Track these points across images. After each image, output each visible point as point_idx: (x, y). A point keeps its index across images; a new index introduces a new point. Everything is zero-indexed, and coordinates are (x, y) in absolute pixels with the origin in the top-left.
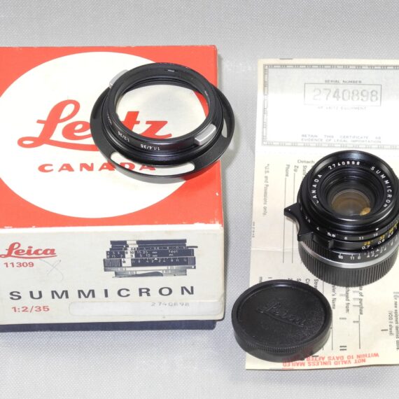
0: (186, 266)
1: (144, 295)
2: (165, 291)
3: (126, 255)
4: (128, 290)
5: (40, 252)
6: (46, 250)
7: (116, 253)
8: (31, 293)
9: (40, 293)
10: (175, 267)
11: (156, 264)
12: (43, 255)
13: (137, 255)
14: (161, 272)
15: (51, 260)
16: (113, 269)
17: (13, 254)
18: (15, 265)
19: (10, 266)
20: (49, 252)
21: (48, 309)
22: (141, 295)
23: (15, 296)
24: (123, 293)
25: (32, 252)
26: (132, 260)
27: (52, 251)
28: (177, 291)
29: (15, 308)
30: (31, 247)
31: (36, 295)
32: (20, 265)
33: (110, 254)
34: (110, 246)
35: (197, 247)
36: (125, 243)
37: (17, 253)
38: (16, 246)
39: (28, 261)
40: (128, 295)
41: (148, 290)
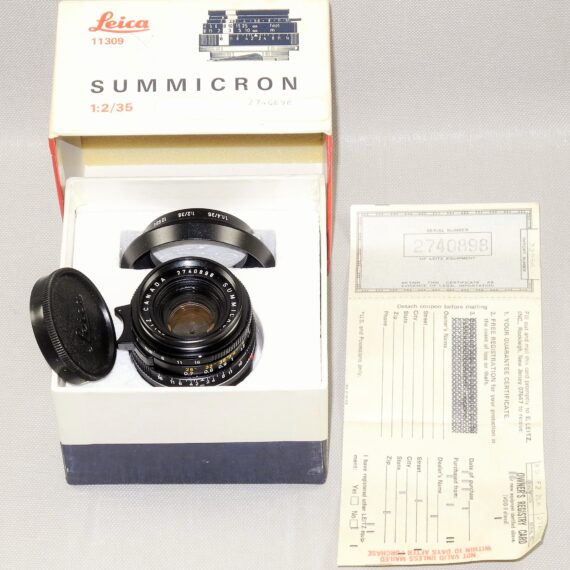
0: (289, 46)
1: (241, 87)
2: (265, 84)
3: (224, 29)
4: (223, 80)
5: (133, 24)
6: (140, 22)
7: (214, 26)
8: (115, 82)
9: (125, 82)
10: (276, 48)
11: (256, 42)
12: (136, 29)
13: (236, 30)
14: (261, 54)
15: (143, 35)
16: (208, 48)
17: (104, 27)
18: (104, 41)
19: (98, 42)
20: (142, 24)
21: (131, 108)
22: (237, 88)
23: (97, 87)
24: (218, 84)
25: (124, 24)
26: (230, 36)
27: (146, 23)
28: (278, 83)
29: (94, 106)
30: (123, 18)
31: (120, 87)
32: (110, 41)
33: (207, 27)
34: (208, 17)
35: (300, 20)
36: (223, 13)
37: (108, 25)
38: (108, 16)
39: (118, 36)
40: (223, 88)
41: (246, 80)
